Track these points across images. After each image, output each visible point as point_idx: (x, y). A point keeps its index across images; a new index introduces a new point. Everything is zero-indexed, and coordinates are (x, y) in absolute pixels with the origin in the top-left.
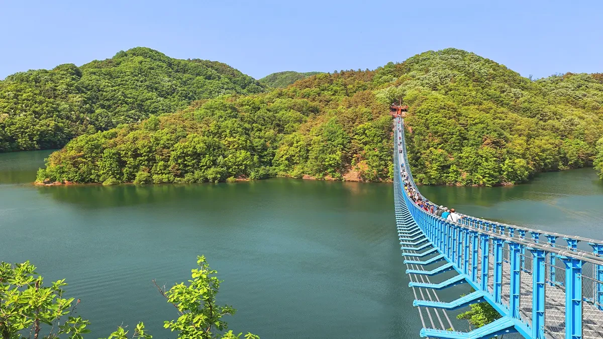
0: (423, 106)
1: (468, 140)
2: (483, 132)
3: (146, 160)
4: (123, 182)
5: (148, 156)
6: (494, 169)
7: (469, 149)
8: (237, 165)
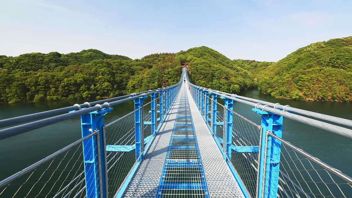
0: (195, 62)
1: (215, 77)
2: (221, 74)
3: (43, 88)
4: (26, 101)
5: (45, 85)
6: (227, 89)
7: (216, 80)
8: (102, 90)
